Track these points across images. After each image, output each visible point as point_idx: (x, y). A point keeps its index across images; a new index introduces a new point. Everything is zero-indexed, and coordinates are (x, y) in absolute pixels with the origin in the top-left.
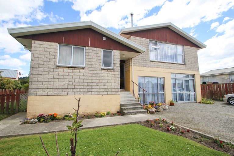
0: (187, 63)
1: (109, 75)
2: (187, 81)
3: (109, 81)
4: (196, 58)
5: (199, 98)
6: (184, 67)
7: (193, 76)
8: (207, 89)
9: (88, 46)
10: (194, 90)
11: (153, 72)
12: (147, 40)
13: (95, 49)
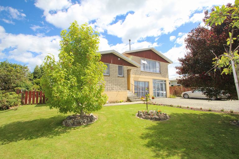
0: (162, 72)
1: (122, 80)
2: (162, 84)
3: (122, 84)
4: (167, 69)
5: (168, 94)
6: (160, 75)
7: (165, 81)
8: (173, 90)
9: (111, 63)
10: (166, 90)
11: (143, 78)
12: (139, 58)
13: (114, 65)
